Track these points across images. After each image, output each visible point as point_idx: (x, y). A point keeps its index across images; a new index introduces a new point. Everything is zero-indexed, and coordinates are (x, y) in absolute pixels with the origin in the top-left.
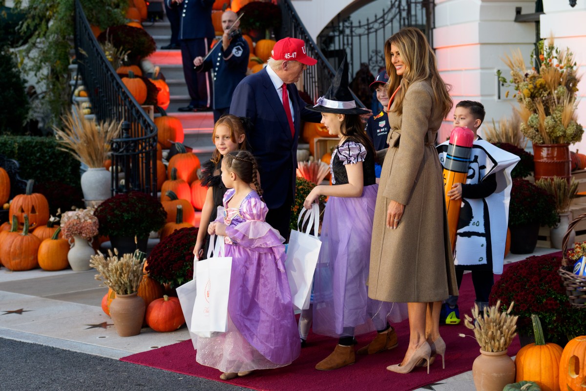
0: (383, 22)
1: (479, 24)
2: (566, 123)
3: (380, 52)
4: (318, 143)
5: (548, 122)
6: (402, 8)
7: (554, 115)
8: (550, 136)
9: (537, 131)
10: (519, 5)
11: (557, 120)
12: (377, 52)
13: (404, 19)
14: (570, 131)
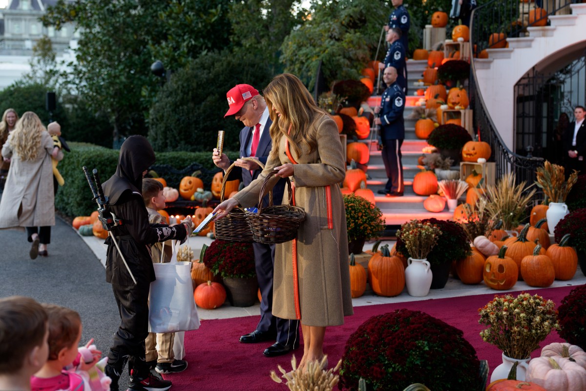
4: (465, 167)
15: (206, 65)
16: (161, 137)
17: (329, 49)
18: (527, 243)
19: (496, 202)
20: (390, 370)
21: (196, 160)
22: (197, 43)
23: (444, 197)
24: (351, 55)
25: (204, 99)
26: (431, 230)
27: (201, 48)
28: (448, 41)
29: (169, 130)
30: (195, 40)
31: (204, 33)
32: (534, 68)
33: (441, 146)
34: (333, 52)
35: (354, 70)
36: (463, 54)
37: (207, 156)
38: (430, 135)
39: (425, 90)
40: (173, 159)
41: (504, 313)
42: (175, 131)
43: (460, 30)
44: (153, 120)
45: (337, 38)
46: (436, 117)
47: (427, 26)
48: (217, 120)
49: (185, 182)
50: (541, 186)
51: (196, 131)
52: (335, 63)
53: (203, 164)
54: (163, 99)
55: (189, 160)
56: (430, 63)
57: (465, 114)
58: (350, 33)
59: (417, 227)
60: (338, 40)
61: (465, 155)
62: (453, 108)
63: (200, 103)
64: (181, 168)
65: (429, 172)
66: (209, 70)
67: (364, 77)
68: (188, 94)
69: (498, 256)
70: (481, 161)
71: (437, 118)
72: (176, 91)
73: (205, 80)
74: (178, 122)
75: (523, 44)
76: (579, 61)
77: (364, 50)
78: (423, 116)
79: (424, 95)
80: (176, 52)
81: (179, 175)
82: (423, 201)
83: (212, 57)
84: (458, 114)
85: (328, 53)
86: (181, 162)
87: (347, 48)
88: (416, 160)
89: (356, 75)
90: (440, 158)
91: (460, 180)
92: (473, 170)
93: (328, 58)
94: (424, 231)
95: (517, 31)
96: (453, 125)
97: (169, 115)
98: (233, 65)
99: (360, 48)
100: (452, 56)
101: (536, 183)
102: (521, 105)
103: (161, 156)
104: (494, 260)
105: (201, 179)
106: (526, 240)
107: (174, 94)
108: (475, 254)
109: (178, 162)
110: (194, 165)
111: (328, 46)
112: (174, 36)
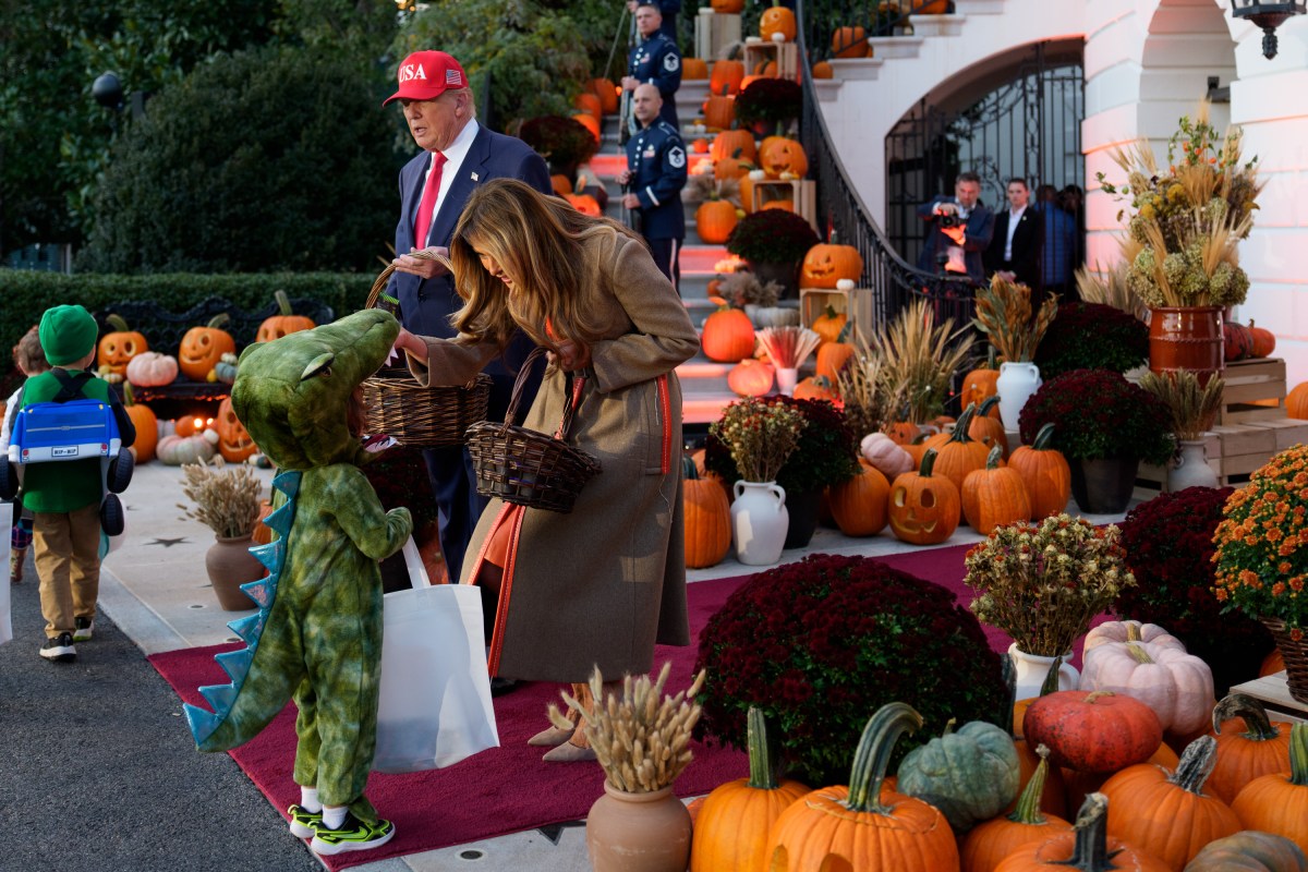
0: (997, 111)
1: (1138, 105)
2: (1209, 266)
3: (991, 159)
4: (810, 299)
5: (1169, 265)
6: (1028, 88)
7: (1188, 253)
8: (1178, 293)
9: (1153, 282)
10: (1213, 73)
11: (1192, 261)
12: (985, 160)
13: (1032, 106)
14: (1219, 282)
15: (230, 78)
16: (125, 240)
17: (505, 50)
18: (971, 444)
19: (894, 365)
20: (820, 682)
21: (214, 291)
22: (193, 37)
23: (770, 363)
24: (552, 64)
25: (229, 153)
26: (786, 417)
27: (204, 49)
28: (751, 40)
29: (144, 225)
30: (190, 30)
31: (212, 14)
32: (923, 101)
33: (756, 256)
34: (515, 56)
35: (557, 97)
36: (783, 68)
37: (240, 281)
38: (733, 233)
39: (709, 142)
40: (160, 290)
41: (1023, 557)
42: (159, 228)
43: (776, 16)
44: (104, 202)
45: (520, 25)
46: (739, 197)
47: (703, 10)
48: (258, 202)
49: (192, 339)
50: (984, 329)
51: (210, 227)
52: (520, 80)
53: (232, 299)
54: (130, 155)
55: (198, 292)
56: (716, 85)
57: (800, 189)
58: (549, 17)
59: (755, 411)
60: (522, 30)
61: (810, 275)
62: (777, 178)
63: (218, 162)
64: (180, 309)
65: (736, 311)
66: (239, 87)
67: (581, 113)
68: (190, 143)
69: (918, 473)
70: (844, 284)
71: (742, 200)
72: (160, 135)
73: (230, 110)
74: (168, 206)
75: (902, 50)
76: (1011, 88)
77: (580, 53)
78: (713, 194)
79: (708, 152)
80: (146, 56)
81: (175, 324)
82: (726, 374)
83: (243, 61)
84: (787, 189)
85: (503, 58)
86: (178, 297)
87: (543, 47)
88: (703, 288)
89: (564, 107)
90: (755, 282)
91: (802, 326)
92: (827, 306)
93: (503, 69)
94: (771, 420)
95: (890, 23)
96: (780, 211)
97: (147, 191)
98: (294, 78)
99: (570, 48)
100: (762, 72)
101: (975, 321)
102: (898, 178)
103: (131, 281)
104: (910, 480)
105: (230, 332)
106: (968, 439)
107: (156, 141)
108: (868, 470)
109: (173, 297)
110: (212, 301)
111: (501, 42)
112: (140, 21)
